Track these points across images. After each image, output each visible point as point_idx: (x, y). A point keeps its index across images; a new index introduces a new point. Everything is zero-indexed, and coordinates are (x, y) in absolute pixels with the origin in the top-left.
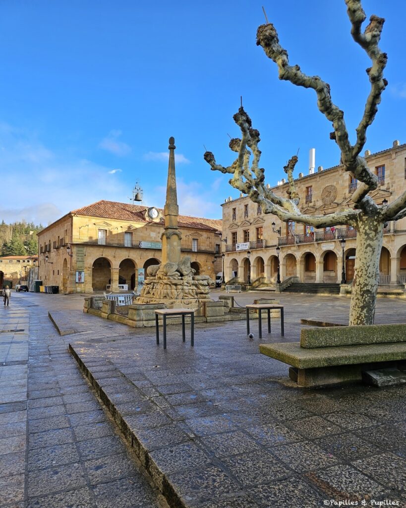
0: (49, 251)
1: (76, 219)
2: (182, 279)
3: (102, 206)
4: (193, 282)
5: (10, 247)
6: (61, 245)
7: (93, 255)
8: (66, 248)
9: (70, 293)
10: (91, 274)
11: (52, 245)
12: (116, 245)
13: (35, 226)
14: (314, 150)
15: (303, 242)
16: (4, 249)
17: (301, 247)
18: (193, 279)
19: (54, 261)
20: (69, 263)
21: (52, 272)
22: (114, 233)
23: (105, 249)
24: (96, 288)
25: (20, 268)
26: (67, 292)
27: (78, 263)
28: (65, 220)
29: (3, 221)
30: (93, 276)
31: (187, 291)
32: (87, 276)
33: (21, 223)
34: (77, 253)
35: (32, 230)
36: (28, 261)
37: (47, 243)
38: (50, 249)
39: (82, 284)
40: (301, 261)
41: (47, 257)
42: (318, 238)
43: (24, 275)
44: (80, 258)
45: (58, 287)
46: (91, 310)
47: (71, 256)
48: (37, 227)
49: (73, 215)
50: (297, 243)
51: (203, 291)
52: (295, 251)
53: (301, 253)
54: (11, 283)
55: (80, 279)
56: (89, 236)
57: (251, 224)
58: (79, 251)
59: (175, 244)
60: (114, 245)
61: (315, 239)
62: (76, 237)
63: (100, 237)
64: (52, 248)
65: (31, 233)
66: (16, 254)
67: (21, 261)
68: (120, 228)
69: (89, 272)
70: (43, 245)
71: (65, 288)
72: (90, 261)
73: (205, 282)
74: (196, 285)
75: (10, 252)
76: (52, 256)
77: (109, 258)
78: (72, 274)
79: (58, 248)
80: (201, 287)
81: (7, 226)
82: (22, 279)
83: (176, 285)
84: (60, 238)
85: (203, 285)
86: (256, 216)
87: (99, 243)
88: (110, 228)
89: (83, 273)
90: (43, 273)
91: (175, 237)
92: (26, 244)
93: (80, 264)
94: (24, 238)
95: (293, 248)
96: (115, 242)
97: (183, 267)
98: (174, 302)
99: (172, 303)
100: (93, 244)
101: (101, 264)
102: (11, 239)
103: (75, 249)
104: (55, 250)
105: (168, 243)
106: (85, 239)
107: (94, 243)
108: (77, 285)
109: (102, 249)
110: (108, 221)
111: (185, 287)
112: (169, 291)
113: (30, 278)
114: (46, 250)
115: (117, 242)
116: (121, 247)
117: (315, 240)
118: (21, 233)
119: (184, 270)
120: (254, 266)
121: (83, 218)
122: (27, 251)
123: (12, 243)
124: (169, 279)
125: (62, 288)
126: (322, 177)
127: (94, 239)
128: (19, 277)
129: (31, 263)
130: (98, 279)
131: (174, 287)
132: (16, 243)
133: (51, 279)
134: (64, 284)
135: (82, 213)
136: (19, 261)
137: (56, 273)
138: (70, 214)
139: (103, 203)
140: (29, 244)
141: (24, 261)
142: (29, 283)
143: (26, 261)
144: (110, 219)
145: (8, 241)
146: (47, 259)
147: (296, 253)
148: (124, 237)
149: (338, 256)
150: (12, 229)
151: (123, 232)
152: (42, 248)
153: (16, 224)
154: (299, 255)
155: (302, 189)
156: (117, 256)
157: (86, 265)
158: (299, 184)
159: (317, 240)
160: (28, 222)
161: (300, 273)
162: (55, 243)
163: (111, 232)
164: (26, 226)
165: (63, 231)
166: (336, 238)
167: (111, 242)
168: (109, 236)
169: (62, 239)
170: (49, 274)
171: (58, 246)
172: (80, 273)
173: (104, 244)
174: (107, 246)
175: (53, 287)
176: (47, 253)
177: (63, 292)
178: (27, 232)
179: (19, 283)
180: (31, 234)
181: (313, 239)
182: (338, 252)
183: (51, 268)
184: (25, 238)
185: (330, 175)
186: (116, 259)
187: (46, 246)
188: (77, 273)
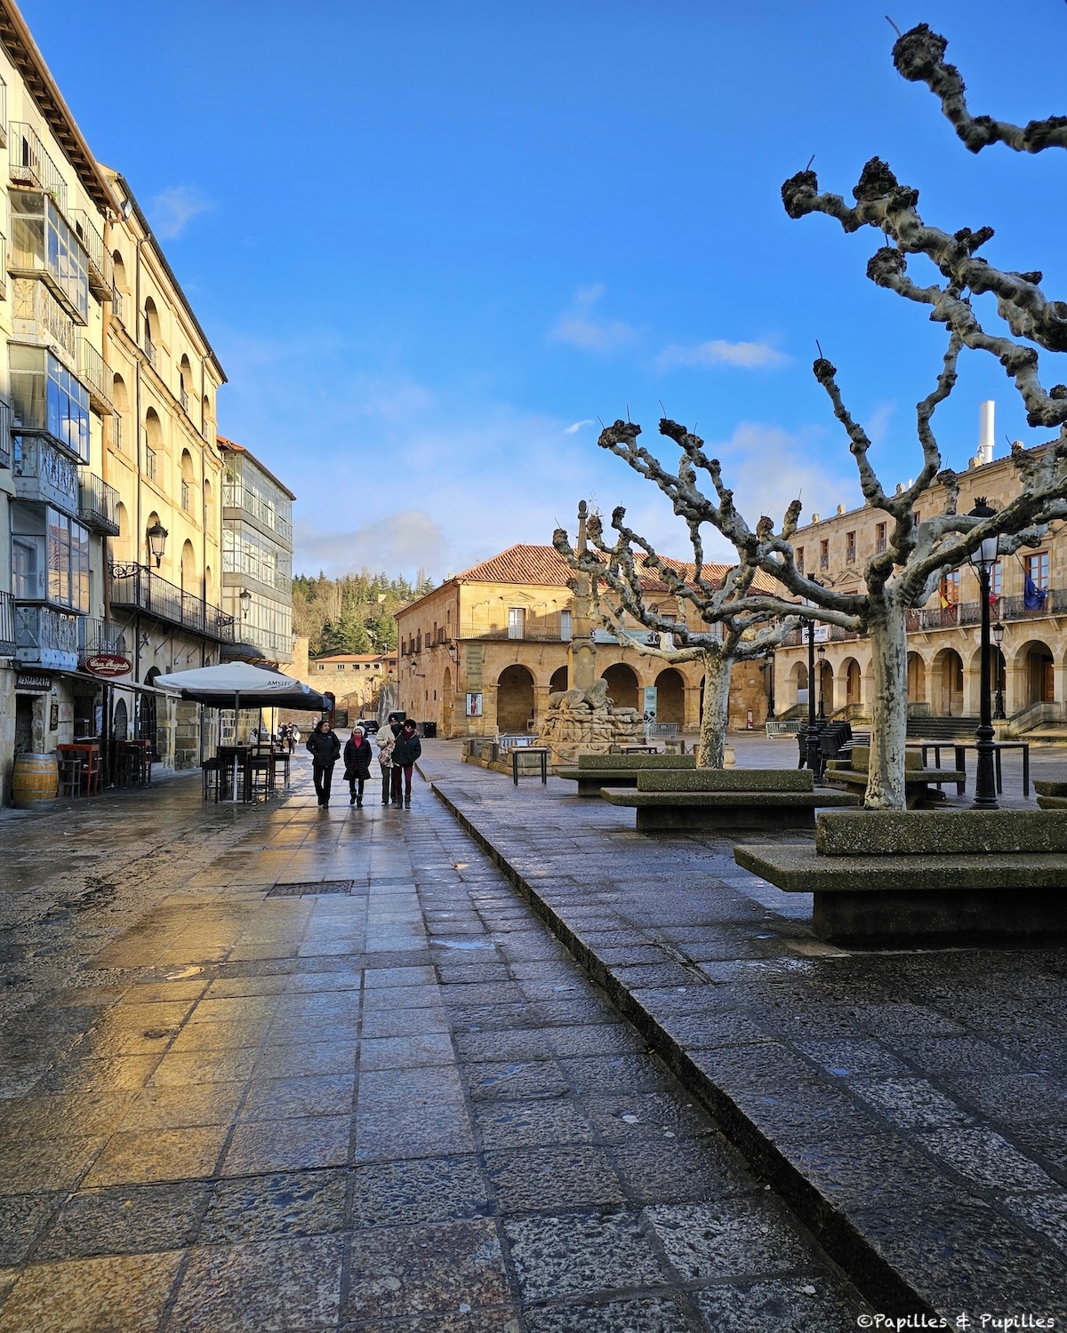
0: (418, 652)
1: (465, 590)
2: (591, 714)
3: (517, 560)
4: (607, 717)
5: (339, 633)
6: (440, 640)
7: (498, 661)
8: (448, 646)
9: (455, 737)
10: (496, 700)
11: (423, 640)
12: (544, 639)
13: (390, 583)
14: (991, 405)
15: (937, 625)
16: (326, 638)
17: (935, 638)
18: (609, 713)
19: (428, 672)
20: (453, 676)
21: (423, 694)
22: (539, 615)
23: (521, 649)
24: (505, 726)
25: (363, 684)
26: (451, 735)
27: (470, 676)
28: (446, 592)
29: (321, 573)
30: (499, 702)
31: (597, 731)
32: (486, 702)
33: (359, 577)
34: (468, 658)
35: (382, 592)
36: (377, 666)
37: (414, 636)
38: (419, 647)
39: (479, 720)
40: (934, 668)
41: (414, 664)
42: (967, 617)
43: (369, 699)
44: (474, 666)
45: (435, 724)
46: (471, 758)
47: (458, 663)
48: (393, 583)
49: (460, 582)
50: (924, 628)
51: (623, 731)
52: (921, 645)
53: (933, 649)
54: (346, 715)
55: (473, 709)
56: (491, 622)
57: (833, 583)
58: (471, 653)
59: (586, 660)
60: (540, 639)
61: (959, 619)
62: (466, 626)
63: (512, 624)
64: (423, 646)
65: (381, 598)
66: (350, 648)
67: (362, 666)
68: (551, 604)
69: (491, 694)
70: (406, 639)
71: (448, 726)
72: (494, 672)
73: (627, 718)
74: (613, 723)
75: (339, 645)
76: (422, 661)
77: (530, 665)
78: (458, 699)
79: (433, 647)
80: (620, 725)
81: (330, 585)
82: (366, 707)
83: (581, 722)
84: (438, 627)
85: (623, 722)
86: (844, 566)
87: (511, 636)
88: (532, 604)
89: (480, 697)
90: (406, 696)
91: (586, 650)
92: (371, 624)
93: (474, 679)
94: (365, 611)
95: (918, 640)
96: (542, 633)
97: (593, 696)
98: (577, 746)
99: (574, 748)
100: (498, 639)
101: (516, 677)
102: (340, 615)
103: (464, 650)
104: (429, 650)
105: (574, 660)
106: (484, 630)
107: (501, 636)
108: (469, 720)
109: (515, 648)
110: (528, 590)
111: (595, 725)
112: (570, 731)
113: (382, 705)
114: (412, 649)
115: (544, 632)
116: (554, 642)
117: (958, 623)
118: (359, 599)
119: (594, 700)
120: (839, 679)
121: (480, 588)
122: (373, 641)
123: (342, 624)
124: (571, 713)
125: (442, 727)
126: (976, 482)
127: (500, 628)
128: (360, 703)
129: (382, 669)
130: (510, 708)
131: (578, 725)
132: (350, 625)
133: (422, 708)
134: (446, 718)
135: (477, 576)
136: (357, 667)
137: (431, 696)
138: (455, 580)
139: (521, 549)
140: (377, 625)
141: (368, 666)
142: (380, 715)
143: (372, 666)
144: (531, 587)
145: (333, 620)
146: (414, 667)
147: (924, 650)
148: (559, 622)
149: (1006, 658)
150: (341, 592)
151: (557, 612)
152: (403, 644)
153: (348, 579)
154: (929, 654)
155: (937, 507)
156: (545, 661)
157: (485, 682)
158: (930, 496)
159: (963, 622)
160: (374, 571)
161: (933, 696)
162: (428, 635)
163: (533, 613)
164: (370, 584)
165: (442, 612)
166: (1001, 617)
167: (534, 633)
168: (529, 620)
169: (441, 630)
170: (419, 699)
171: (434, 643)
172: (474, 697)
173: (520, 637)
174: (526, 641)
175: (425, 724)
176: (414, 655)
177: (443, 733)
178: (372, 598)
179: (361, 716)
180: (380, 601)
181: (956, 620)
182: (1008, 650)
183: (422, 686)
184: (367, 611)
185: (991, 478)
186: (543, 667)
187: (412, 641)
188: (469, 696)
